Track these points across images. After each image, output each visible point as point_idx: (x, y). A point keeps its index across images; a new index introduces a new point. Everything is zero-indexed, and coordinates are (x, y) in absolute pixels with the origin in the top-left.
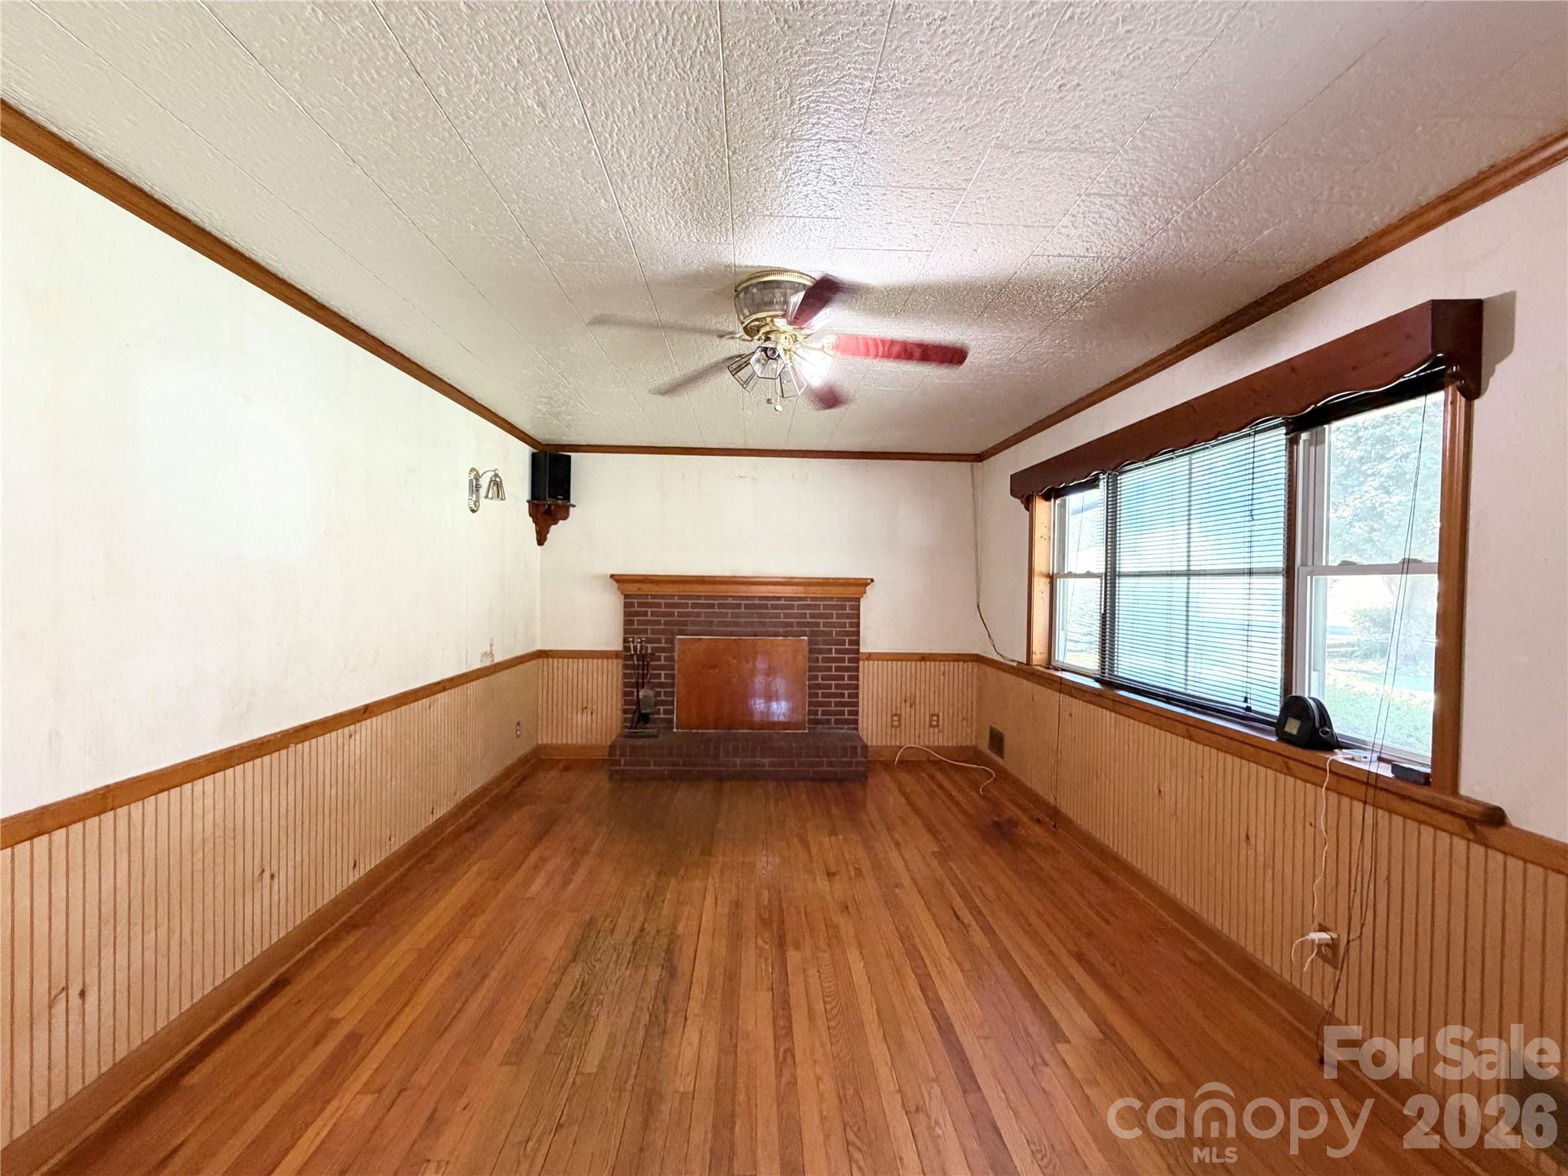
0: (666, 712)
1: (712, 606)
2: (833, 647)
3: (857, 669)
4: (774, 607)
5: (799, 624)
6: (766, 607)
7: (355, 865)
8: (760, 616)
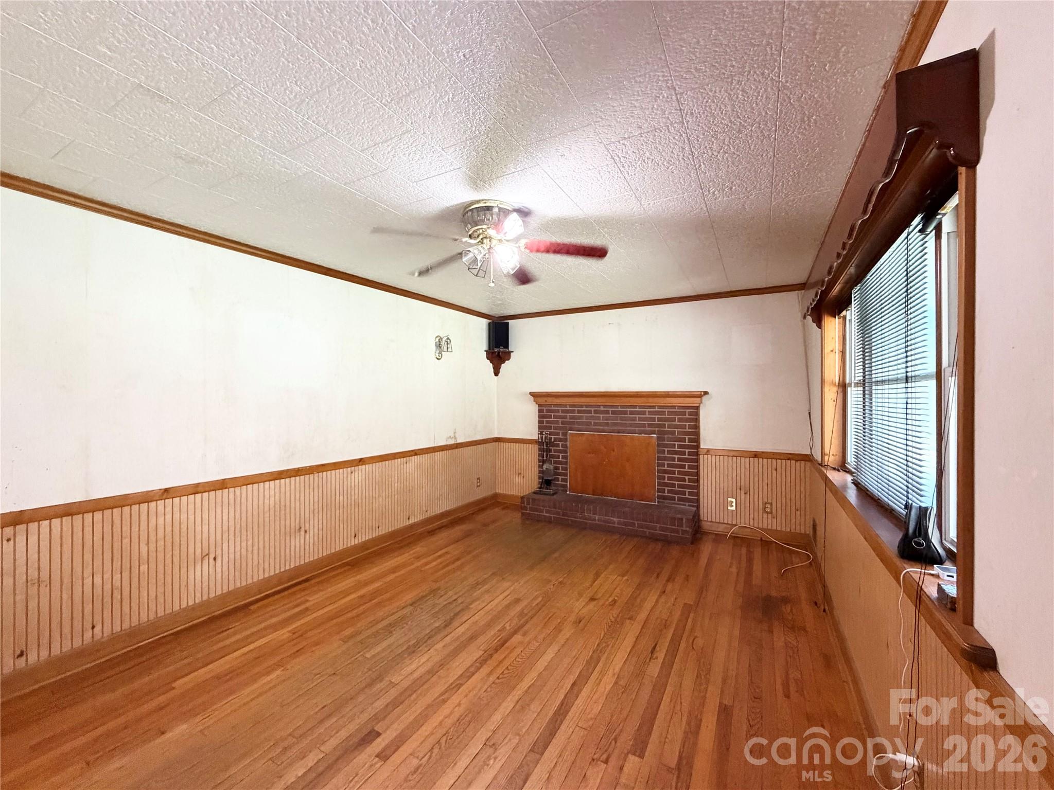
0: (563, 480)
1: (590, 412)
2: (676, 443)
3: (697, 461)
4: (631, 413)
5: (650, 425)
6: (625, 413)
7: (355, 536)
8: (622, 419)
